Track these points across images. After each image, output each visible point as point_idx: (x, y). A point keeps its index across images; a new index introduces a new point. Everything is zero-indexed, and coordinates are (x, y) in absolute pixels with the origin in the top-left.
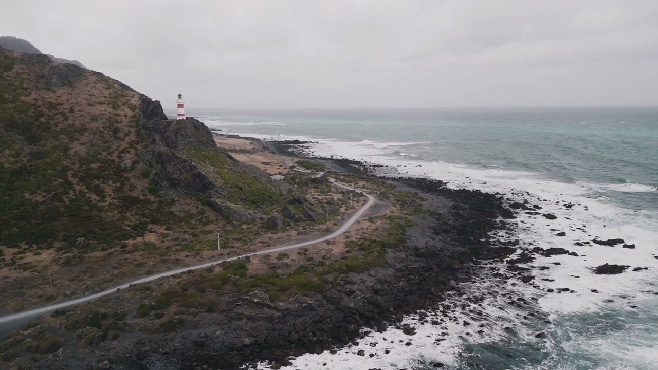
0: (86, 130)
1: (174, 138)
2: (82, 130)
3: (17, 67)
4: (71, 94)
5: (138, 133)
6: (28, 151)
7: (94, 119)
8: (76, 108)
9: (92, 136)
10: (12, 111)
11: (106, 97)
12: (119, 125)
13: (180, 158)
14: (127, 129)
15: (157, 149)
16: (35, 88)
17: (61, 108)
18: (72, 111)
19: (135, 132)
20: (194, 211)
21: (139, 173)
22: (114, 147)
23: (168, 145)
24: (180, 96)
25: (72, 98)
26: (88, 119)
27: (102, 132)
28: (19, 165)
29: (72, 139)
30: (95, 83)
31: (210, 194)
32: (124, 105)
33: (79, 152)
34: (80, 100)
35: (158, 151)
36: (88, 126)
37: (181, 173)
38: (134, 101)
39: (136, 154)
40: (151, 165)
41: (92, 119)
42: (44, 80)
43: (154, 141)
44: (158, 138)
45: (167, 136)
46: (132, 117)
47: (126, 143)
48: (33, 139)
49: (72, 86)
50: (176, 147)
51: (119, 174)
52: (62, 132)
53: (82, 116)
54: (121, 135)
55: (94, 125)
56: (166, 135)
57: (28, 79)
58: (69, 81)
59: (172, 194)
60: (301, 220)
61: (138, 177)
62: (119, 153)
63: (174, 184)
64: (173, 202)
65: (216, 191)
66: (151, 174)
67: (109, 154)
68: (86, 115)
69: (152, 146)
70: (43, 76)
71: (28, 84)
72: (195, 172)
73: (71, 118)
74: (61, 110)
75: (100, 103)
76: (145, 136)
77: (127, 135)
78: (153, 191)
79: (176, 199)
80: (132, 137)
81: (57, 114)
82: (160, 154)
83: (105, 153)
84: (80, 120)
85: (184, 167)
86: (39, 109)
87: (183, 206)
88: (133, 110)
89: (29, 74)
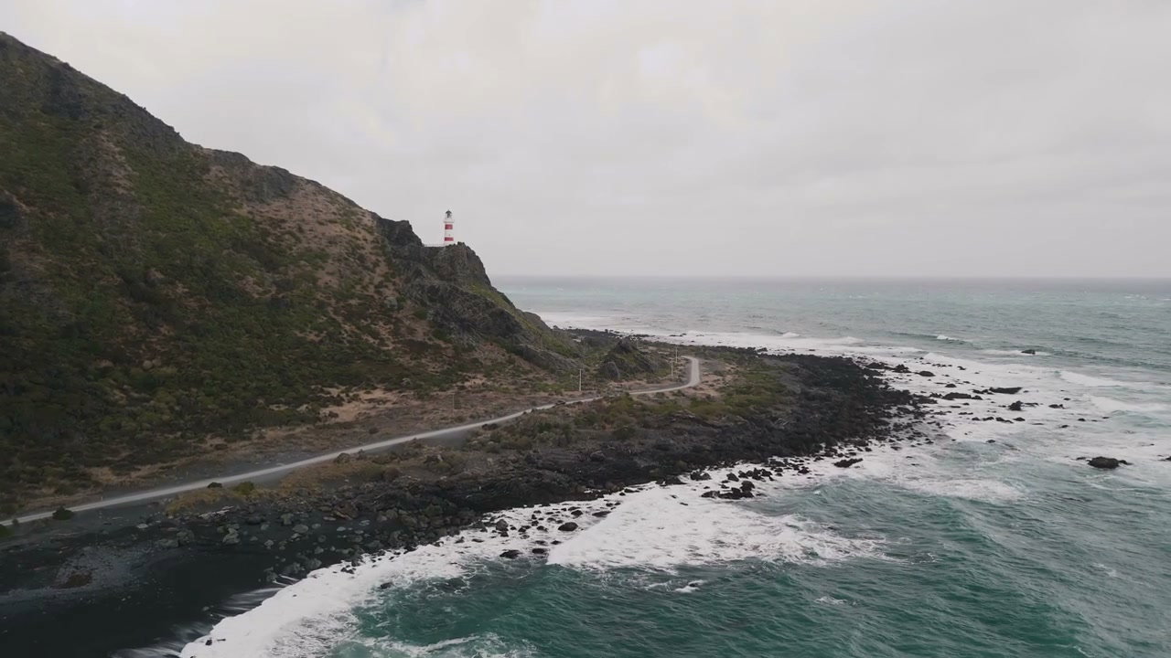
0: (327, 256)
1: (450, 268)
2: (323, 256)
3: (214, 168)
4: (291, 208)
5: (389, 263)
6: (271, 280)
7: (332, 242)
8: (306, 228)
9: (337, 264)
10: (231, 226)
11: (334, 213)
12: (363, 252)
13: (467, 294)
14: (373, 258)
15: (427, 283)
16: (244, 198)
17: (286, 225)
18: (301, 230)
19: (384, 261)
20: (501, 359)
21: (412, 312)
22: (367, 280)
23: (441, 277)
24: (449, 213)
25: (294, 213)
26: (324, 242)
27: (346, 259)
28: (268, 296)
29: (317, 267)
30: (314, 194)
31: (516, 338)
32: (357, 226)
33: (330, 284)
34: (305, 216)
35: (429, 285)
36: (327, 250)
37: (474, 312)
38: (367, 221)
39: (397, 290)
40: (423, 304)
41: (330, 242)
42: (252, 189)
43: (418, 273)
44: (422, 268)
45: (438, 266)
46: (373, 242)
47: (379, 275)
48: (271, 266)
49: (287, 197)
50: (455, 280)
51: (386, 313)
52: (301, 256)
53: (315, 237)
54: (369, 264)
55: (334, 250)
56: (435, 265)
57: (232, 185)
58: (282, 191)
59: (467, 339)
60: (638, 371)
61: (413, 318)
62: (376, 287)
63: (467, 326)
64: (471, 348)
65: (523, 335)
66: (429, 315)
67: (365, 288)
68: (320, 236)
69: (417, 280)
70: (249, 183)
71: (234, 192)
72: (494, 310)
73: (304, 240)
74: (288, 229)
75: (331, 222)
76: (400, 266)
77: (376, 264)
78: (439, 335)
79: (474, 345)
80: (382, 269)
81: (283, 234)
82: (433, 290)
83: (358, 287)
84: (315, 243)
85: (476, 305)
86: (260, 226)
87: (486, 353)
88: (371, 233)
89: (231, 180)
